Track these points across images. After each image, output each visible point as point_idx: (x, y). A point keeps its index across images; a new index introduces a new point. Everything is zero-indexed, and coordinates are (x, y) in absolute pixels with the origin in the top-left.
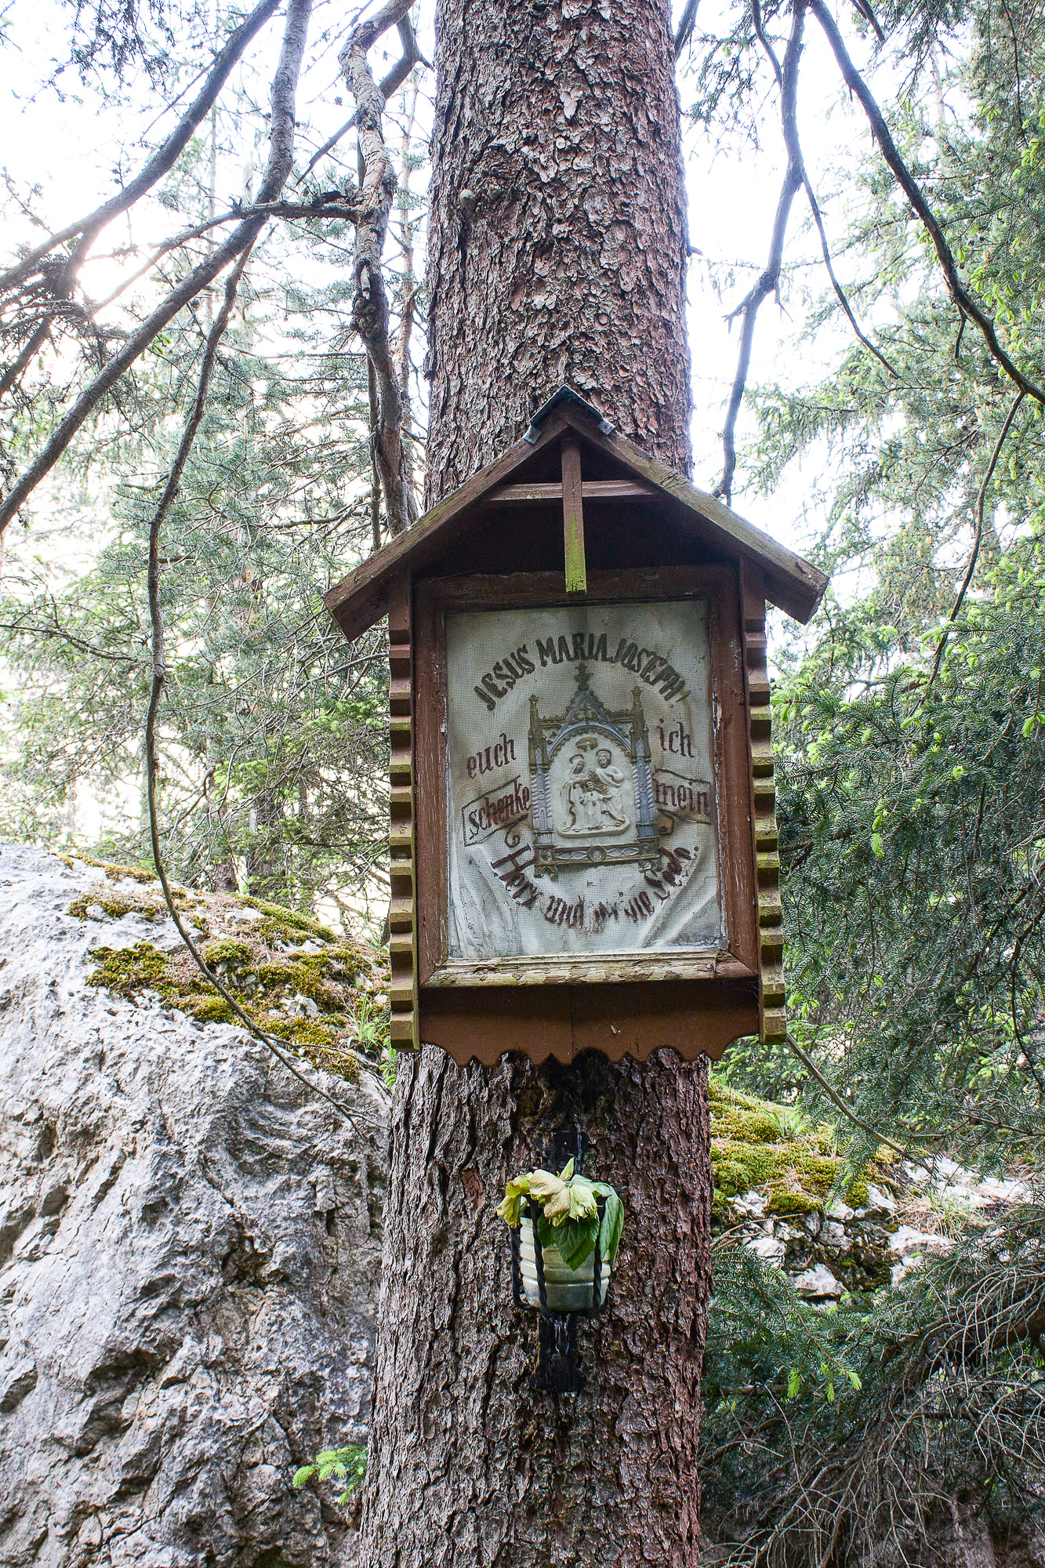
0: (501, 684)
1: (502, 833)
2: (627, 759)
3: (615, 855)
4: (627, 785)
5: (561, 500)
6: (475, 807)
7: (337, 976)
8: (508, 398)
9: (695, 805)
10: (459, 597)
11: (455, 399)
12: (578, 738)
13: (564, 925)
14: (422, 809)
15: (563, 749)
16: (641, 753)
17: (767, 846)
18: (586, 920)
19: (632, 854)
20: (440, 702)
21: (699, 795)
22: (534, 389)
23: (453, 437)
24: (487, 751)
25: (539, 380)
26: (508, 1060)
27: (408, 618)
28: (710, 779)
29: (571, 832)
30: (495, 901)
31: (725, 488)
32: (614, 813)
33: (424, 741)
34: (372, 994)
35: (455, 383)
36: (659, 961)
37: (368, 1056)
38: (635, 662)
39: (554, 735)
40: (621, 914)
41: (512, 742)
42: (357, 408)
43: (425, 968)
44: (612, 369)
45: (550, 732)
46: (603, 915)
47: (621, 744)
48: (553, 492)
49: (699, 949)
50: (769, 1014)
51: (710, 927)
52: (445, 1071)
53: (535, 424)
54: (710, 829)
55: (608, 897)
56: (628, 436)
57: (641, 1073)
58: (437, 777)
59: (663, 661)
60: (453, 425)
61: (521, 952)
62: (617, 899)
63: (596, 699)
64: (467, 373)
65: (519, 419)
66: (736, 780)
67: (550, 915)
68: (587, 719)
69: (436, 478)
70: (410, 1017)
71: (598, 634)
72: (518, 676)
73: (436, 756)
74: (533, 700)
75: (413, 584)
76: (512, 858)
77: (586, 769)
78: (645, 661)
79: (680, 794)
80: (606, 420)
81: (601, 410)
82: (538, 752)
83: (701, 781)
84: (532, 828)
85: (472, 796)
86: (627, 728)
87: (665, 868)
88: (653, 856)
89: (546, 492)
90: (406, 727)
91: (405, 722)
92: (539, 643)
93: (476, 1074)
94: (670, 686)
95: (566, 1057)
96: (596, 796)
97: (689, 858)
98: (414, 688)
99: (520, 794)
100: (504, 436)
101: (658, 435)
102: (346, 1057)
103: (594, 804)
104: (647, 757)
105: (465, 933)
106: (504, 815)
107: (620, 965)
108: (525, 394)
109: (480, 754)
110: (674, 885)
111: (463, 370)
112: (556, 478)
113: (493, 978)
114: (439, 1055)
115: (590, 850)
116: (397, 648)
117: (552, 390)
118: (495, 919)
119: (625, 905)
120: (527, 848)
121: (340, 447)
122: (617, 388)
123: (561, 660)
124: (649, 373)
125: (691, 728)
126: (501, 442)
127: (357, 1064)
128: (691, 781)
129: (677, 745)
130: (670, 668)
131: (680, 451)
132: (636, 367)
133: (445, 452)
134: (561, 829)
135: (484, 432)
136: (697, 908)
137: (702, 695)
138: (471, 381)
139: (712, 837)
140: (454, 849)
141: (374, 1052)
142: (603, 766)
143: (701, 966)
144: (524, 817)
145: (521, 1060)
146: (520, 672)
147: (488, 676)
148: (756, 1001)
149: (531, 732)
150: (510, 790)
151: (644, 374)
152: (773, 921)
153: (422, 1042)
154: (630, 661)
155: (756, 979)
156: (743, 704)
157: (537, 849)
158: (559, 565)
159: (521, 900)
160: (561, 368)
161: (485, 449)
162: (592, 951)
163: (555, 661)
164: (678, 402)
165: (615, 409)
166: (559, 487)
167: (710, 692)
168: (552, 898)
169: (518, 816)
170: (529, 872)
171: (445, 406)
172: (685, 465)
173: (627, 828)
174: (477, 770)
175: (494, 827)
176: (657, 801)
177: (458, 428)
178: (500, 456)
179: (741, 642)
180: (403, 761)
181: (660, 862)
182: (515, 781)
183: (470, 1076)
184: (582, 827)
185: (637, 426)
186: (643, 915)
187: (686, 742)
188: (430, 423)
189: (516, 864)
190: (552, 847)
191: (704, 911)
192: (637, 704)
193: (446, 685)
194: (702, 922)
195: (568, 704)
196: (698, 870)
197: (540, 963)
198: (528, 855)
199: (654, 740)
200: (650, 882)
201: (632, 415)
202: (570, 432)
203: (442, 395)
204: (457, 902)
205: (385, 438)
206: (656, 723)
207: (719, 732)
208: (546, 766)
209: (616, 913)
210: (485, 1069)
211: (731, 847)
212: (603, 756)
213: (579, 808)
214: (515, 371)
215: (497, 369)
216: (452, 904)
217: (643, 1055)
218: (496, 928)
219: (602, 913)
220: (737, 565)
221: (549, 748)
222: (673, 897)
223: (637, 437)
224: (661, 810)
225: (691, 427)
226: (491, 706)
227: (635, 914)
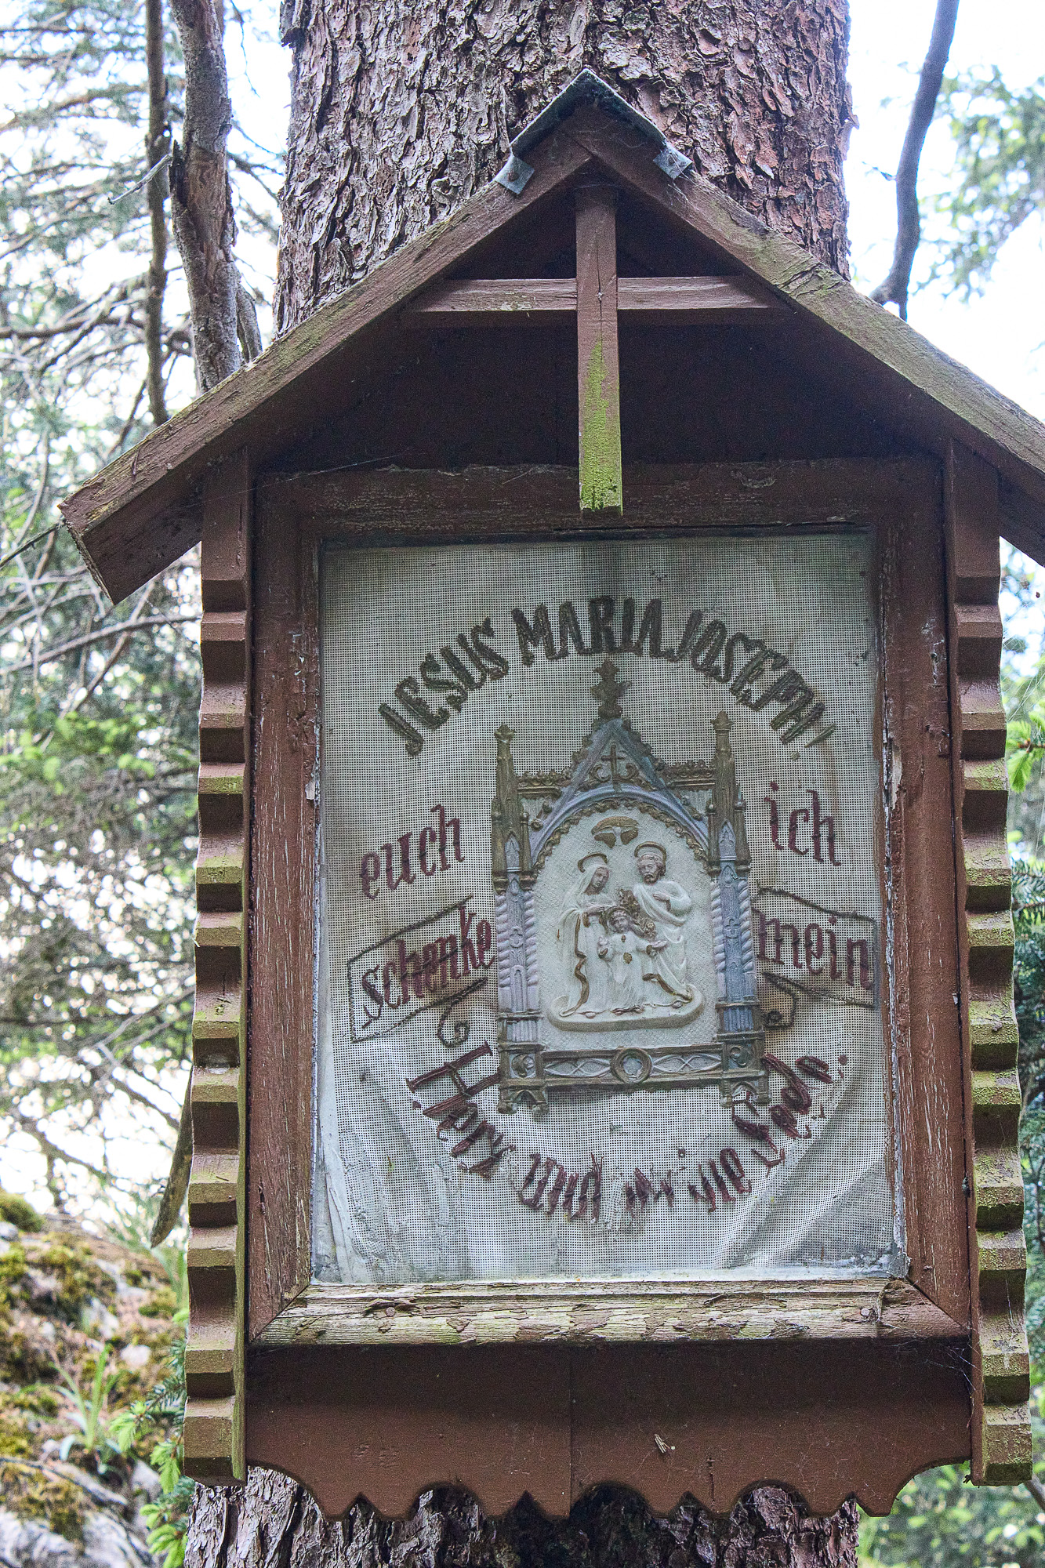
0: (435, 701)
1: (432, 1016)
2: (700, 866)
3: (669, 1069)
4: (698, 921)
5: (572, 316)
6: (378, 959)
7: (44, 1306)
8: (461, 93)
9: (842, 967)
10: (351, 513)
11: (348, 93)
12: (597, 819)
13: (560, 1216)
14: (264, 963)
15: (565, 841)
16: (728, 855)
17: (995, 1059)
18: (607, 1206)
19: (706, 1067)
20: (305, 734)
21: (851, 945)
22: (518, 76)
23: (342, 174)
24: (404, 841)
25: (530, 58)
26: (432, 1506)
27: (242, 557)
28: (873, 910)
29: (578, 1019)
30: (414, 1161)
31: (898, 288)
32: (671, 980)
33: (267, 819)
34: (118, 1344)
35: (349, 59)
36: (759, 1297)
37: (105, 1480)
38: (720, 661)
39: (547, 811)
40: (682, 1195)
41: (456, 823)
42: (117, 94)
43: (263, 1305)
44: (684, 37)
45: (539, 803)
46: (643, 1196)
47: (685, 833)
48: (556, 297)
49: (845, 1274)
50: (994, 1418)
51: (869, 1227)
52: (295, 1526)
53: (521, 153)
54: (873, 1019)
55: (655, 1160)
56: (715, 180)
57: (716, 1539)
58: (297, 895)
59: (780, 661)
60: (343, 148)
61: (467, 1272)
62: (674, 1163)
63: (636, 737)
64: (376, 35)
65: (485, 138)
66: (929, 915)
67: (530, 1193)
68: (617, 780)
69: (304, 259)
70: (227, 1410)
71: (642, 601)
72: (470, 683)
73: (295, 850)
74: (503, 735)
75: (254, 484)
76: (450, 1070)
77: (612, 885)
78: (742, 659)
79: (807, 942)
80: (671, 146)
81: (658, 123)
82: (512, 846)
83: (856, 917)
84: (495, 1007)
85: (370, 934)
86: (701, 801)
87: (776, 1099)
88: (750, 1071)
89: (542, 297)
90: (234, 788)
91: (230, 777)
92: (518, 616)
93: (362, 1534)
94: (795, 713)
95: (557, 1502)
96: (632, 941)
97: (826, 1079)
98: (253, 706)
99: (472, 935)
100: (452, 176)
101: (777, 182)
102: (56, 1481)
103: (628, 959)
104: (742, 865)
105: (346, 1227)
106: (436, 978)
107: (677, 1304)
108: (499, 86)
109: (388, 848)
110: (794, 1135)
111: (367, 30)
112: (562, 266)
113: (405, 1328)
114: (283, 1491)
115: (617, 1058)
116: (220, 619)
117: (557, 78)
118: (413, 1198)
119: (690, 1176)
120: (485, 1050)
121: (73, 178)
122: (693, 79)
123: (564, 653)
124: (762, 48)
125: (836, 806)
126: (445, 186)
127: (81, 1497)
128: (834, 916)
129: (804, 841)
130: (794, 675)
131: (823, 215)
132: (734, 34)
133: (325, 204)
134: (556, 1010)
135: (409, 164)
136: (842, 1186)
137: (862, 733)
138: (383, 55)
139: (878, 1033)
140: (328, 1047)
141: (118, 1472)
142: (649, 880)
143: (850, 1312)
144: (479, 984)
145: (461, 1505)
146: (477, 676)
147: (409, 682)
148: (967, 1389)
149: (497, 804)
150: (451, 926)
151: (751, 51)
152: (1005, 1219)
153: (250, 1462)
154: (711, 658)
155: (963, 1345)
156: (948, 755)
157: (504, 1051)
158: (567, 454)
159: (469, 1160)
160: (576, 33)
161: (410, 201)
162: (617, 1272)
163: (551, 654)
164: (820, 112)
165: (688, 122)
166: (567, 287)
167: (878, 727)
168: (536, 1158)
169: (467, 981)
170: (487, 1101)
171: (327, 105)
172: (832, 247)
173: (698, 1012)
174: (382, 881)
175: (415, 1003)
176: (762, 956)
177: (354, 155)
178: (443, 216)
179: (946, 624)
180: (227, 858)
181: (766, 1087)
182: (461, 906)
183: (349, 1538)
184: (601, 1007)
185: (734, 160)
186: (727, 1198)
187: (824, 830)
188: (293, 139)
189: (459, 1084)
190: (537, 1048)
191: (857, 1192)
192: (723, 750)
193: (320, 698)
194: (851, 1217)
195: (577, 746)
196: (847, 1105)
197: (506, 1296)
198: (486, 1065)
199: (756, 825)
200: (743, 1127)
201: (724, 136)
202: (595, 171)
203: (320, 81)
204: (333, 1161)
205: (192, 170)
206: (763, 790)
207: (895, 813)
208: (528, 876)
209: (669, 1192)
210: (383, 1524)
211: (917, 1059)
212: (649, 858)
213: (595, 966)
214: (478, 36)
215: (440, 30)
216: (323, 1166)
217: (722, 1501)
218: (413, 1218)
219: (639, 1193)
220: (940, 462)
221: (535, 839)
222: (792, 1161)
223: (733, 184)
224: (769, 976)
225: (846, 165)
226: (415, 745)
227: (710, 1197)
